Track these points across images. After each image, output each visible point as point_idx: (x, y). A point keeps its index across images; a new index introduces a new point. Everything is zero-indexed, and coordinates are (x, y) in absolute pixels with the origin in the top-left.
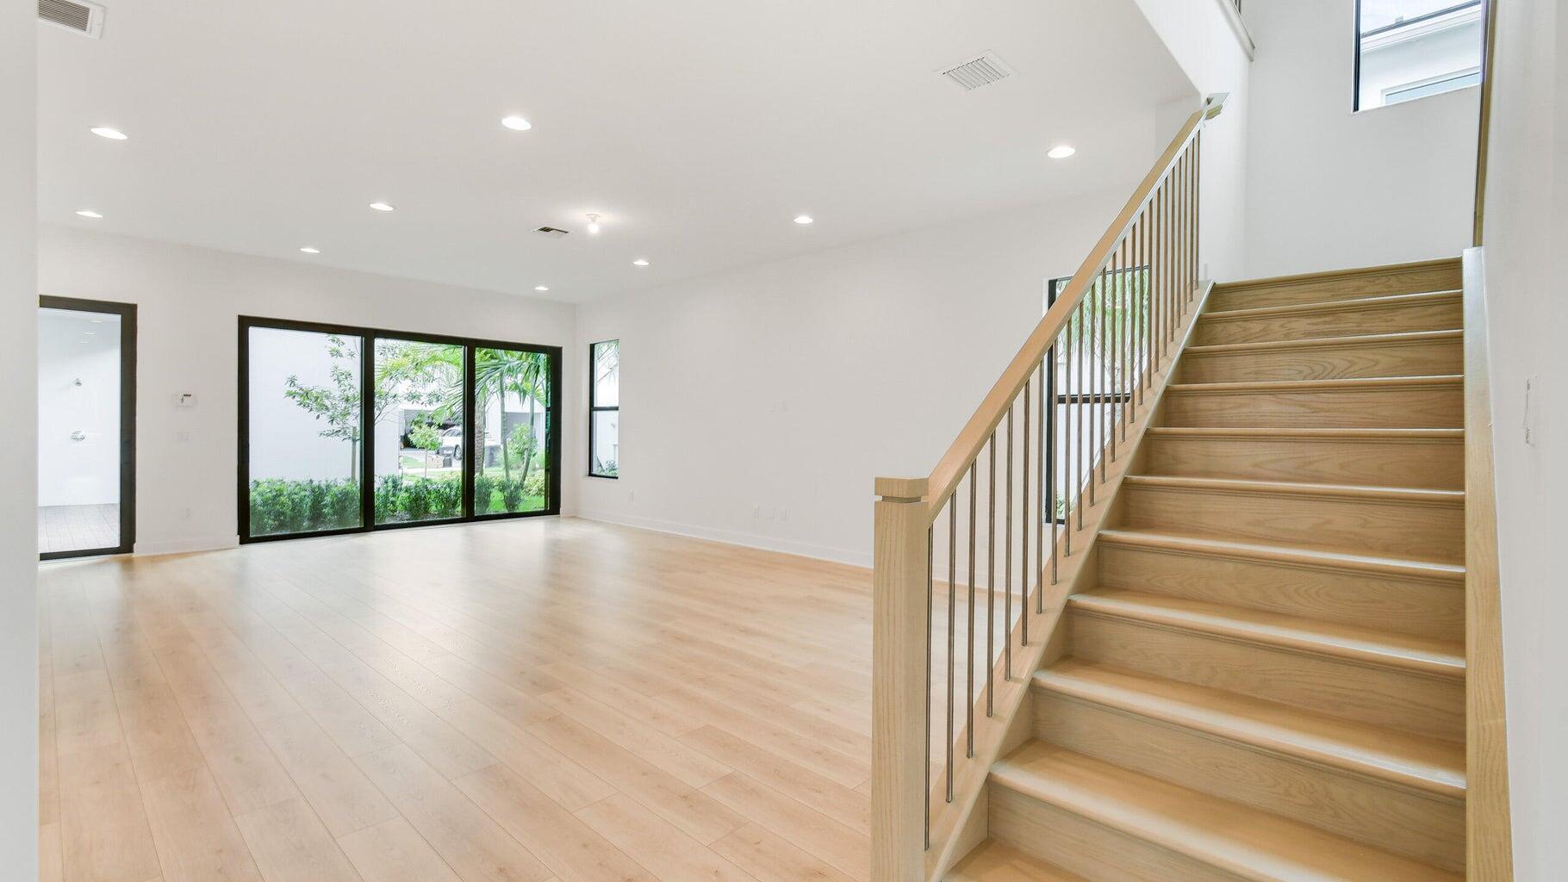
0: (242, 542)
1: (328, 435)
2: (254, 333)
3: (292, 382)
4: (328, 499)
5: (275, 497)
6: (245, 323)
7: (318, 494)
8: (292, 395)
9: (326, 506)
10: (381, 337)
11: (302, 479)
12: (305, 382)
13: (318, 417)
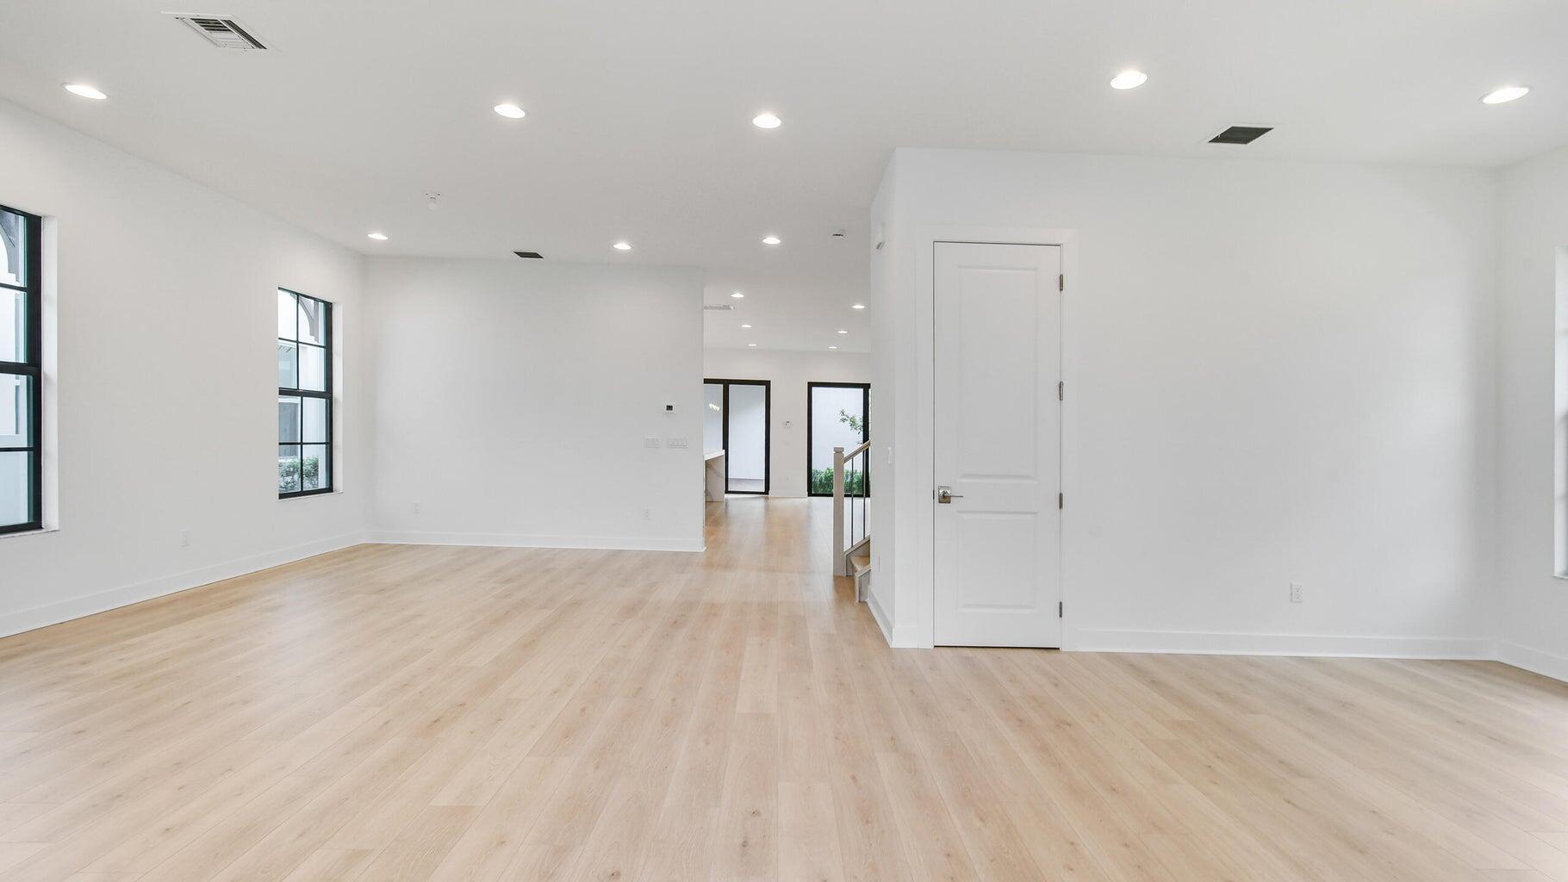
0: (809, 495)
2: (814, 388)
5: (824, 476)
6: (811, 385)
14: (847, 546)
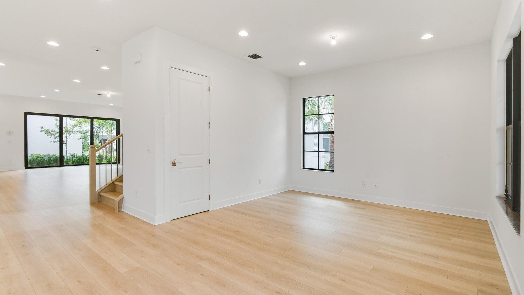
0: (26, 168)
1: (53, 142)
2: (28, 116)
3: (42, 127)
4: (52, 159)
5: (37, 158)
6: (26, 114)
7: (50, 157)
8: (42, 131)
9: (52, 161)
10: (65, 117)
11: (46, 154)
12: (46, 128)
13: (51, 137)
14: (98, 188)
